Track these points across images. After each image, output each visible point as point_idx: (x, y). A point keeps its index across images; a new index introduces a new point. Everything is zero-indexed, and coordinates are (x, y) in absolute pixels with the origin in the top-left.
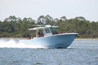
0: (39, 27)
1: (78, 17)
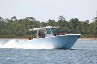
1: (28, 18)
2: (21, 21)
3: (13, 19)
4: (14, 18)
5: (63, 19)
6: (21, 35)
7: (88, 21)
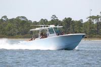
0: (42, 27)
2: (12, 20)
3: (4, 19)
4: (5, 17)
5: (56, 19)
6: (12, 35)
7: (82, 20)
